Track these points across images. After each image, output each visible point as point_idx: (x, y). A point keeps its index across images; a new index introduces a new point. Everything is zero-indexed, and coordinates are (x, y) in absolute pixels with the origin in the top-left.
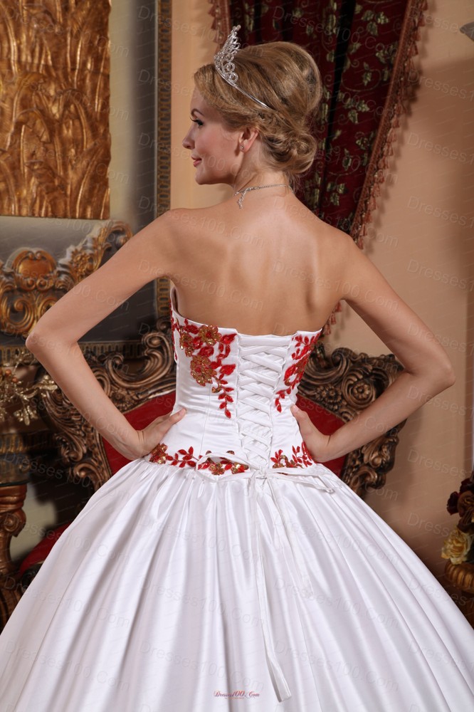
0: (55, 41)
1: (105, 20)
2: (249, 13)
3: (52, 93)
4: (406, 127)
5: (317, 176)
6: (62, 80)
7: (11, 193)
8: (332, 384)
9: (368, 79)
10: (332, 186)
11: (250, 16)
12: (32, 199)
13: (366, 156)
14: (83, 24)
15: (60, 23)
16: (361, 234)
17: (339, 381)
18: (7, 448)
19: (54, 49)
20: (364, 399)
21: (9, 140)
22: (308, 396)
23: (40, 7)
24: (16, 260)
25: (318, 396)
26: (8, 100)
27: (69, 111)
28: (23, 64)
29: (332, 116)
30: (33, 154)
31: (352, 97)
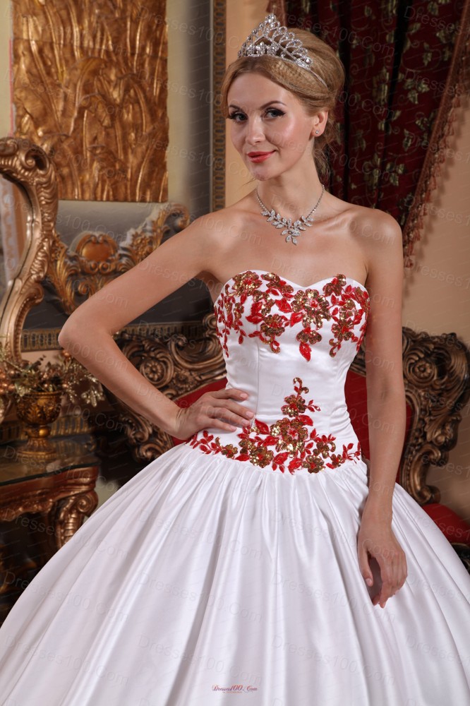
0: (115, 26)
1: (163, 4)
3: (113, 77)
4: (467, 106)
5: (376, 157)
6: (123, 65)
7: (74, 178)
9: (428, 58)
10: (391, 167)
12: (94, 185)
13: (425, 136)
14: (142, 9)
15: (120, 8)
16: (422, 214)
18: (73, 428)
19: (115, 34)
20: (426, 378)
21: (72, 125)
24: (80, 244)
26: (71, 85)
27: (129, 96)
28: (85, 49)
29: (391, 97)
30: (95, 138)
31: (412, 77)
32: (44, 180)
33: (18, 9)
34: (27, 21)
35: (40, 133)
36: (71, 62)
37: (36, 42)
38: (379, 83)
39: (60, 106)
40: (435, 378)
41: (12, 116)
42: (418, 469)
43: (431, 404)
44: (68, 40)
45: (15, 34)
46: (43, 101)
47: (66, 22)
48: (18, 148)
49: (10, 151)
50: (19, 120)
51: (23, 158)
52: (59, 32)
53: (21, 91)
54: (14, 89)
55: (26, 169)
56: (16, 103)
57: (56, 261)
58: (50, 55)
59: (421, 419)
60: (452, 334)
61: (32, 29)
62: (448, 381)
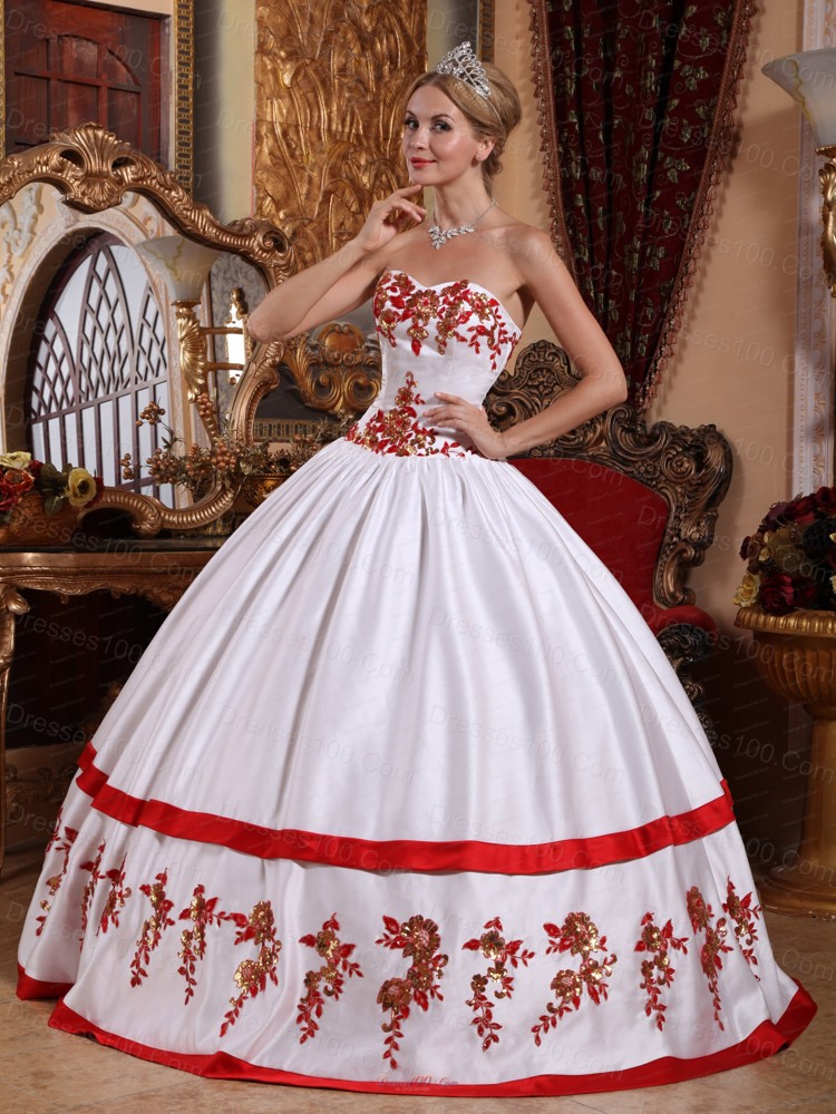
0: (367, 110)
2: (570, 77)
3: (363, 162)
4: (727, 184)
5: (635, 239)
6: (374, 150)
8: (650, 458)
10: (651, 251)
11: (571, 80)
13: (687, 216)
15: (372, 91)
16: (682, 298)
17: (657, 456)
19: (366, 118)
20: (684, 473)
21: (317, 209)
22: (626, 472)
23: (352, 76)
24: (323, 333)
25: (636, 472)
26: (316, 169)
27: (381, 182)
28: (333, 132)
29: (651, 177)
30: (342, 224)
31: (671, 156)
32: (283, 262)
33: (262, 91)
34: (272, 103)
35: (281, 215)
36: (317, 145)
37: (280, 123)
38: (638, 163)
39: (304, 190)
40: (693, 472)
41: (252, 198)
42: (672, 569)
43: (687, 500)
44: (315, 123)
45: (258, 116)
46: (286, 184)
47: (312, 106)
48: (256, 228)
49: (245, 231)
50: (259, 202)
51: (261, 240)
52: (306, 114)
53: (262, 173)
54: (255, 171)
55: (264, 251)
56: (257, 185)
57: (296, 349)
58: (295, 139)
59: (677, 517)
60: (711, 426)
61: (276, 112)
62: (705, 475)
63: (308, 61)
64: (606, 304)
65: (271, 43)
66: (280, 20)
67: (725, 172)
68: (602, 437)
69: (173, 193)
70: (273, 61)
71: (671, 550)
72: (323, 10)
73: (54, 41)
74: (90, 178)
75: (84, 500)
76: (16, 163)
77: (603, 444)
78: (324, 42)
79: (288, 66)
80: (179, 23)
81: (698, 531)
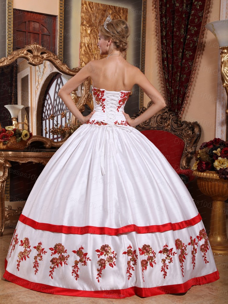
4: (202, 58)
5: (178, 73)
8: (181, 130)
9: (191, 45)
10: (182, 76)
11: (164, 31)
13: (191, 66)
16: (190, 88)
17: (182, 130)
20: (189, 134)
22: (174, 134)
25: (177, 134)
26: (97, 55)
29: (183, 56)
31: (187, 51)
33: (82, 35)
34: (85, 38)
36: (97, 49)
37: (87, 43)
38: (179, 53)
40: (191, 134)
42: (185, 160)
43: (189, 141)
44: (96, 43)
45: (81, 41)
46: (88, 58)
47: (96, 38)
49: (77, 71)
50: (81, 63)
52: (94, 40)
53: (82, 56)
54: (80, 55)
56: (80, 59)
57: (90, 101)
58: (91, 47)
59: (187, 146)
60: (196, 122)
61: (86, 40)
62: (194, 135)
63: (94, 27)
64: (171, 90)
65: (85, 23)
66: (87, 17)
67: (201, 55)
68: (169, 125)
69: (57, 61)
70: (85, 27)
71: (185, 155)
72: (99, 14)
73: (27, 23)
74: (35, 57)
75: (26, 138)
76: (15, 53)
77: (169, 127)
78: (99, 22)
79: (89, 28)
80: (60, 18)
81: (192, 150)
